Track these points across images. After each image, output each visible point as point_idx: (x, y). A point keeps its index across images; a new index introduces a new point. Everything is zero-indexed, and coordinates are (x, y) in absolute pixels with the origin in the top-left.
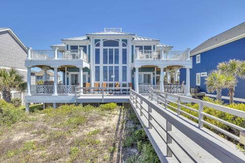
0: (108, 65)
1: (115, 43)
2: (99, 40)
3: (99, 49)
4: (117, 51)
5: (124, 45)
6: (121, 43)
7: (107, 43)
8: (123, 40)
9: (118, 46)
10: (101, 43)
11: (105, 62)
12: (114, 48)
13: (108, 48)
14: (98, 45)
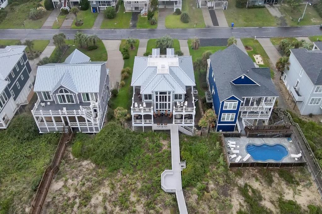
0: (162, 102)
1: (165, 93)
2: (158, 92)
3: (157, 96)
4: (166, 96)
5: (169, 94)
6: (168, 93)
7: (161, 93)
8: (169, 92)
9: (166, 94)
10: (159, 93)
11: (160, 101)
12: (164, 95)
13: (162, 95)
14: (157, 94)
